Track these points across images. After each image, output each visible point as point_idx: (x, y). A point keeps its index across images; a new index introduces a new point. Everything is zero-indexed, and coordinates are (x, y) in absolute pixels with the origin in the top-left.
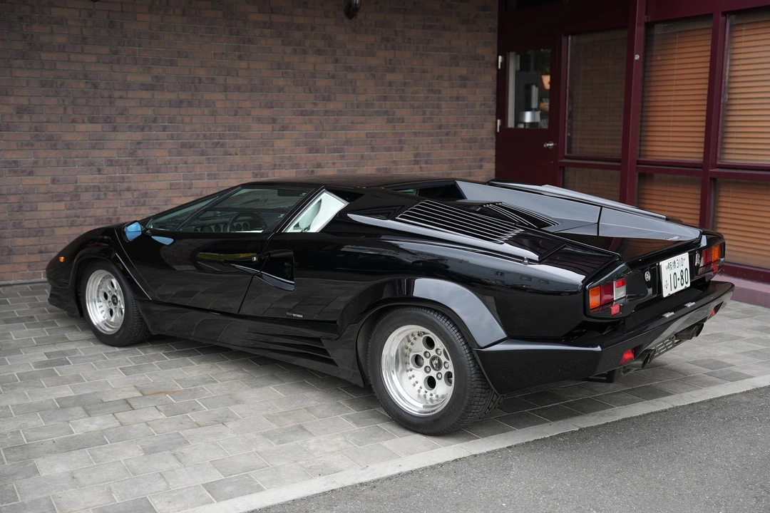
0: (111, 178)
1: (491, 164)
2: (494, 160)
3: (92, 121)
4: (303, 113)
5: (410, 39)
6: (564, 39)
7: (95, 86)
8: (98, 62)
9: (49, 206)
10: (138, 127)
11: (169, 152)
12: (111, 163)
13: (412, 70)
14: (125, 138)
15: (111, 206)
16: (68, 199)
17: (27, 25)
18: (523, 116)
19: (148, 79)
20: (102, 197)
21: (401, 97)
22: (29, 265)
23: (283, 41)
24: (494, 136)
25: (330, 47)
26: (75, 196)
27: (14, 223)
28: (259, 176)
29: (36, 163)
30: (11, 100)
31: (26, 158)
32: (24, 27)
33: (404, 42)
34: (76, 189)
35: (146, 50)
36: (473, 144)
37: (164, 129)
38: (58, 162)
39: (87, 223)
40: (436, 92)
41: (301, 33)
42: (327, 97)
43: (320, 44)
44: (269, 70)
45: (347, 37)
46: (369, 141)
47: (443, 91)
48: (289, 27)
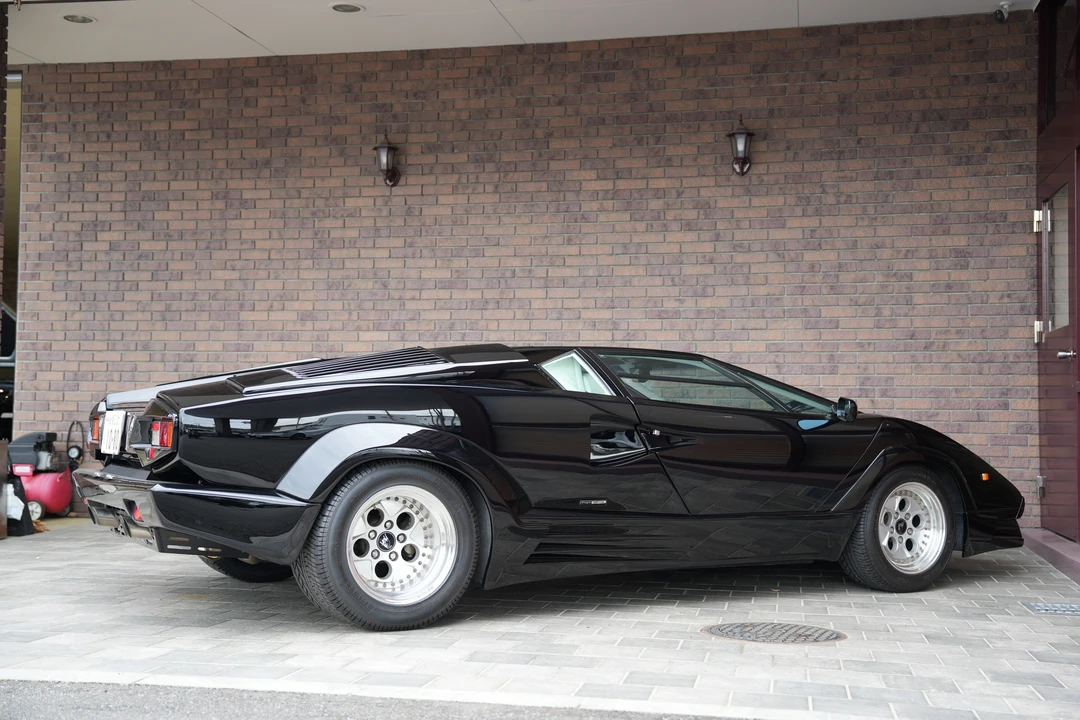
1: (1027, 402)
2: (1035, 394)
3: (378, 328)
4: (660, 315)
5: (849, 196)
8: (390, 257)
13: (854, 245)
17: (320, 221)
19: (446, 274)
21: (832, 288)
23: (632, 216)
25: (706, 218)
30: (296, 305)
32: (316, 223)
36: (987, 366)
40: (902, 277)
41: (661, 201)
42: (700, 291)
43: (691, 215)
44: (611, 255)
45: (735, 202)
46: (772, 357)
47: (918, 276)
48: (642, 195)
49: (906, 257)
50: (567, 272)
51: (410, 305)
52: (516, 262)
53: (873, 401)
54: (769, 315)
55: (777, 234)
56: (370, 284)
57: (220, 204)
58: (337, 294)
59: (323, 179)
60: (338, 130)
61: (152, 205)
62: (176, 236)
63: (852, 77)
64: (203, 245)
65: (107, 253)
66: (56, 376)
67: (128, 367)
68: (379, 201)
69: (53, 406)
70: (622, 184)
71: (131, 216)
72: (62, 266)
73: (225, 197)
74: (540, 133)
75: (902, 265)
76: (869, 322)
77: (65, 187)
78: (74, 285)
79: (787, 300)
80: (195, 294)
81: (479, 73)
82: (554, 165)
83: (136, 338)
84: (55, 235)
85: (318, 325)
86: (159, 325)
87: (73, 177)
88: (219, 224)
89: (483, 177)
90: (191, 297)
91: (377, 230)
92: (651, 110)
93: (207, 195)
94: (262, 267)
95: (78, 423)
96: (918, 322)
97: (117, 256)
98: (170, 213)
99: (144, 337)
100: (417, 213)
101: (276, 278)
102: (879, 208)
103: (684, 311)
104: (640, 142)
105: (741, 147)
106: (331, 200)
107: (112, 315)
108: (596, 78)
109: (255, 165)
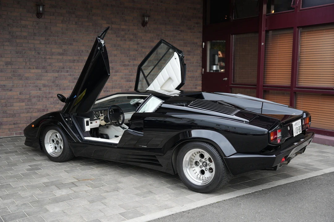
0: (45, 92)
1: (200, 87)
2: (201, 86)
3: (37, 68)
4: (124, 65)
6: (231, 36)
7: (39, 53)
8: (40, 43)
9: (18, 104)
10: (56, 71)
11: (69, 81)
12: (45, 86)
14: (51, 75)
15: (44, 104)
16: (26, 101)
17: (11, 28)
18: (213, 67)
19: (61, 51)
20: (41, 100)
22: (9, 129)
23: (116, 36)
24: (201, 76)
25: (135, 38)
26: (29, 100)
27: (3, 112)
28: (106, 92)
29: (13, 86)
30: (4, 59)
31: (9, 84)
32: (10, 28)
33: (165, 37)
34: (30, 96)
35: (60, 39)
36: (193, 79)
37: (67, 72)
38: (22, 85)
39: (34, 111)
41: (124, 32)
42: (134, 59)
43: (132, 37)
44: (111, 47)
45: (142, 34)
48: (119, 30)
51: (49, 60)
52: (83, 48)
56: (33, 53)
58: (20, 56)
59: (11, 12)
63: (168, 3)
68: (35, 23)
70: (113, 26)
74: (89, 7)
82: (94, 18)
85: (13, 67)
89: (71, 19)
91: (35, 33)
92: (121, 4)
100: (49, 29)
103: (130, 64)
104: (118, 14)
106: (15, 21)
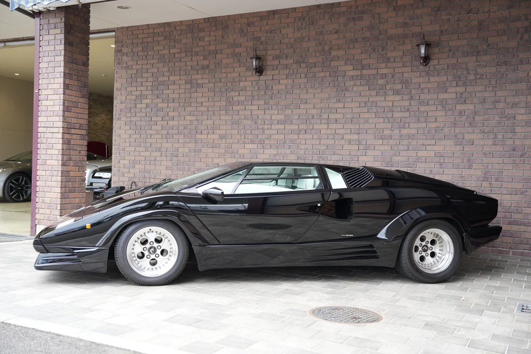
3: (252, 142)
4: (382, 137)
5: (482, 75)
8: (258, 109)
10: (275, 146)
19: (282, 117)
23: (369, 88)
25: (406, 88)
30: (218, 132)
32: (227, 94)
33: (476, 79)
37: (290, 147)
40: (510, 118)
41: (384, 80)
42: (402, 126)
43: (399, 87)
44: (359, 107)
45: (421, 80)
46: (437, 159)
47: (518, 117)
48: (374, 77)
49: (512, 107)
50: (337, 116)
51: (267, 132)
52: (314, 111)
53: (490, 184)
54: (436, 138)
55: (443, 96)
56: (250, 122)
57: (188, 86)
58: (235, 126)
59: (230, 73)
60: (237, 50)
61: (162, 87)
62: (171, 100)
63: (486, 11)
64: (182, 104)
65: (145, 108)
66: (126, 162)
67: (153, 158)
68: (254, 83)
69: (126, 175)
70: (365, 72)
71: (154, 92)
72: (128, 115)
73: (190, 83)
74: (326, 48)
75: (510, 112)
76: (490, 142)
77: (130, 80)
78: (133, 122)
79: (446, 130)
80: (179, 126)
81: (299, 20)
82: (333, 63)
83: (155, 146)
84: (126, 101)
85: (228, 141)
86: (165, 140)
87: (133, 76)
88: (188, 95)
89: (300, 70)
90: (177, 128)
91: (253, 96)
92: (380, 34)
93: (183, 82)
94: (205, 114)
95: (135, 182)
96: (518, 142)
97: (149, 110)
98: (169, 90)
99: (159, 146)
100: (271, 88)
101: (211, 119)
102: (498, 81)
103: (394, 135)
104: (374, 50)
105: (423, 51)
106: (234, 83)
107: (147, 136)
108: (354, 19)
109: (203, 68)
